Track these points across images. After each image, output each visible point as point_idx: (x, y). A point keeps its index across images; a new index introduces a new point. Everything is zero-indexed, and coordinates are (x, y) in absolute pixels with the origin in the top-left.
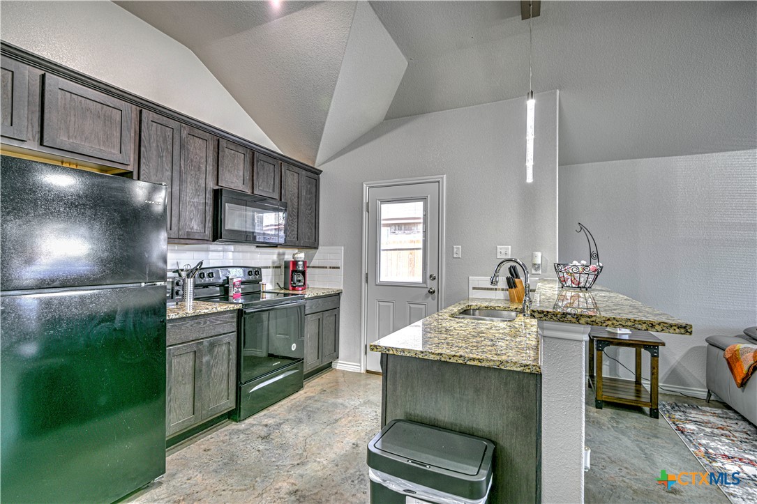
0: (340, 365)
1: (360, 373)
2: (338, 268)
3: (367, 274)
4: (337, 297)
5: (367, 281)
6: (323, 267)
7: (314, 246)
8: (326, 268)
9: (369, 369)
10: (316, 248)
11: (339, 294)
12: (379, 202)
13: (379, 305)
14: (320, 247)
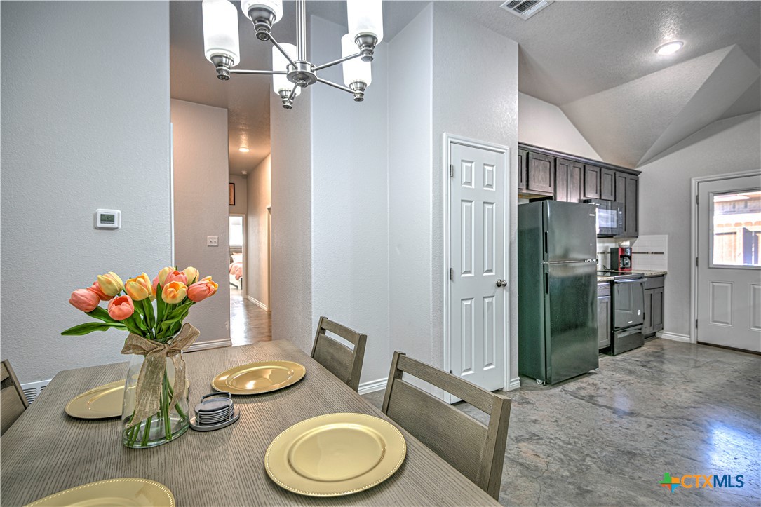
0: (666, 335)
1: (690, 344)
2: (663, 253)
3: (697, 258)
4: (662, 278)
5: (697, 265)
6: (645, 253)
7: (635, 235)
8: (648, 253)
9: (701, 340)
10: (637, 237)
11: (663, 275)
12: (711, 194)
13: (713, 286)
14: (640, 237)
